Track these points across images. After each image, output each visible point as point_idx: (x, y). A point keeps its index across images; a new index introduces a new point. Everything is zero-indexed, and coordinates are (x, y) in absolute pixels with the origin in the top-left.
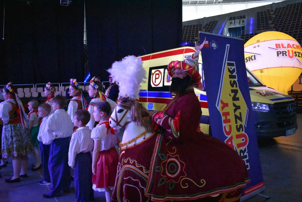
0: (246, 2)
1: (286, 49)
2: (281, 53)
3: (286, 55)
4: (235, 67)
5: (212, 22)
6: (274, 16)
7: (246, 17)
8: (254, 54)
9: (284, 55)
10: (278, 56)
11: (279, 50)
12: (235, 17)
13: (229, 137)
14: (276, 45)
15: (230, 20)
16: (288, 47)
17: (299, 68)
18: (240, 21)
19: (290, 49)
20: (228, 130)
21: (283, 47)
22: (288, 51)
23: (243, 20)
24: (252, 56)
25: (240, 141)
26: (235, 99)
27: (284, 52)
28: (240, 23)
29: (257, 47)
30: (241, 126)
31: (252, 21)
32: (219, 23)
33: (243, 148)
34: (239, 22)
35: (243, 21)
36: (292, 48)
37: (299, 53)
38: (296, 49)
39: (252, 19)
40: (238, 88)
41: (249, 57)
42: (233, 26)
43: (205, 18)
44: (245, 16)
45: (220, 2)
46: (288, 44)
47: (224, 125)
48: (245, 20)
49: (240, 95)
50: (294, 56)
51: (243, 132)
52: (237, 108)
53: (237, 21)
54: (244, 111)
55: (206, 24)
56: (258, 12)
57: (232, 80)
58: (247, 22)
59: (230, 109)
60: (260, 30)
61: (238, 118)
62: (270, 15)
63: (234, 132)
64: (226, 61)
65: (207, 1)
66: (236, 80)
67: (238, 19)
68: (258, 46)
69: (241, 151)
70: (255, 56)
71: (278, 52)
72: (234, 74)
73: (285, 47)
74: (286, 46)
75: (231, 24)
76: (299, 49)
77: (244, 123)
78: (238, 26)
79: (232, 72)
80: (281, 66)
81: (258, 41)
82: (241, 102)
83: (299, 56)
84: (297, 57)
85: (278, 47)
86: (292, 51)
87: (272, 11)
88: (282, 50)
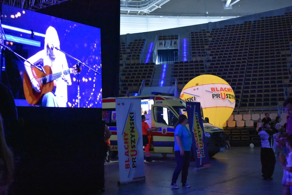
0: (178, 17)
1: (219, 92)
2: (215, 96)
3: (220, 97)
4: (197, 115)
5: (137, 40)
6: (210, 39)
7: (179, 37)
8: (195, 96)
9: (218, 97)
10: (213, 98)
11: (214, 93)
12: (165, 36)
13: (197, 143)
14: (212, 88)
15: (160, 39)
16: (221, 90)
17: (231, 107)
18: (172, 42)
19: (222, 92)
20: (196, 140)
21: (217, 90)
22: (221, 94)
23: (175, 41)
24: (192, 98)
25: (201, 145)
26: (198, 128)
27: (218, 95)
28: (171, 45)
29: (196, 90)
30: (201, 139)
31: (185, 43)
32: (146, 42)
33: (202, 148)
34: (170, 43)
35: (175, 43)
36: (224, 91)
37: (230, 95)
38: (228, 92)
39: (185, 41)
40: (199, 124)
41: (190, 98)
42: (163, 48)
43: (128, 34)
44: (177, 36)
45: (146, 13)
46: (221, 88)
47: (195, 138)
48: (178, 41)
49: (200, 126)
50: (226, 98)
51: (202, 142)
52: (199, 132)
53: (168, 42)
54: (201, 133)
55: (131, 43)
56: (192, 32)
57: (197, 120)
58: (180, 44)
59: (197, 132)
60: (196, 57)
61: (200, 136)
62: (206, 37)
63: (199, 141)
64: (194, 112)
65: (130, 11)
66: (198, 120)
67: (169, 39)
68: (198, 89)
69: (201, 149)
70: (195, 97)
71: (213, 95)
72: (198, 118)
73: (219, 91)
74: (219, 89)
75: (161, 45)
76: (230, 92)
77: (202, 138)
78: (169, 48)
79: (197, 117)
80: (215, 106)
81: (197, 85)
82: (200, 129)
83: (230, 98)
84: (228, 99)
85: (213, 90)
86: (224, 94)
87: (208, 32)
88: (216, 93)
